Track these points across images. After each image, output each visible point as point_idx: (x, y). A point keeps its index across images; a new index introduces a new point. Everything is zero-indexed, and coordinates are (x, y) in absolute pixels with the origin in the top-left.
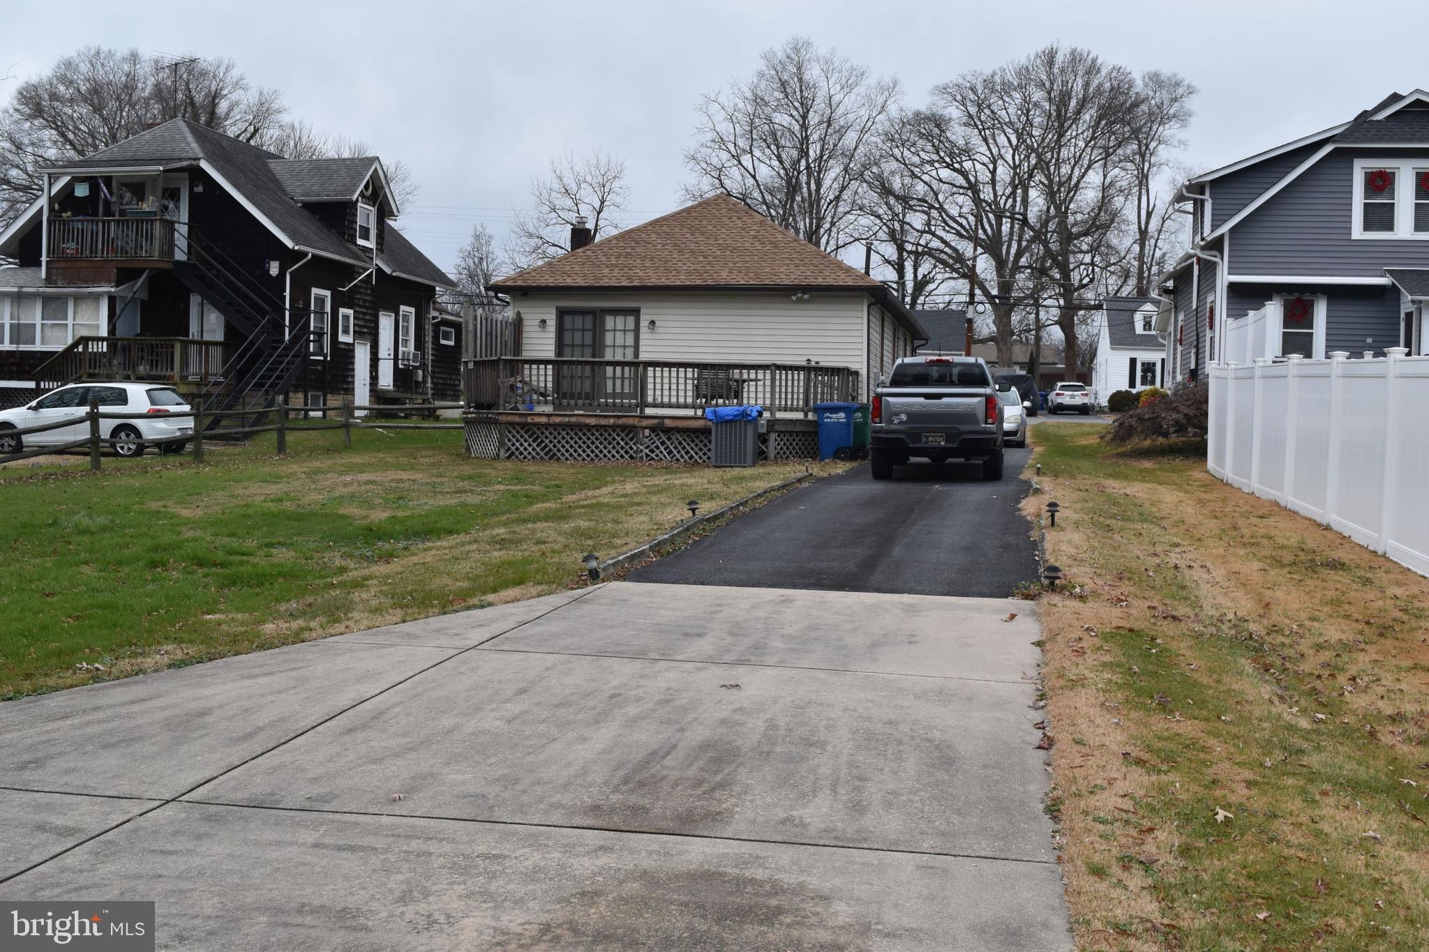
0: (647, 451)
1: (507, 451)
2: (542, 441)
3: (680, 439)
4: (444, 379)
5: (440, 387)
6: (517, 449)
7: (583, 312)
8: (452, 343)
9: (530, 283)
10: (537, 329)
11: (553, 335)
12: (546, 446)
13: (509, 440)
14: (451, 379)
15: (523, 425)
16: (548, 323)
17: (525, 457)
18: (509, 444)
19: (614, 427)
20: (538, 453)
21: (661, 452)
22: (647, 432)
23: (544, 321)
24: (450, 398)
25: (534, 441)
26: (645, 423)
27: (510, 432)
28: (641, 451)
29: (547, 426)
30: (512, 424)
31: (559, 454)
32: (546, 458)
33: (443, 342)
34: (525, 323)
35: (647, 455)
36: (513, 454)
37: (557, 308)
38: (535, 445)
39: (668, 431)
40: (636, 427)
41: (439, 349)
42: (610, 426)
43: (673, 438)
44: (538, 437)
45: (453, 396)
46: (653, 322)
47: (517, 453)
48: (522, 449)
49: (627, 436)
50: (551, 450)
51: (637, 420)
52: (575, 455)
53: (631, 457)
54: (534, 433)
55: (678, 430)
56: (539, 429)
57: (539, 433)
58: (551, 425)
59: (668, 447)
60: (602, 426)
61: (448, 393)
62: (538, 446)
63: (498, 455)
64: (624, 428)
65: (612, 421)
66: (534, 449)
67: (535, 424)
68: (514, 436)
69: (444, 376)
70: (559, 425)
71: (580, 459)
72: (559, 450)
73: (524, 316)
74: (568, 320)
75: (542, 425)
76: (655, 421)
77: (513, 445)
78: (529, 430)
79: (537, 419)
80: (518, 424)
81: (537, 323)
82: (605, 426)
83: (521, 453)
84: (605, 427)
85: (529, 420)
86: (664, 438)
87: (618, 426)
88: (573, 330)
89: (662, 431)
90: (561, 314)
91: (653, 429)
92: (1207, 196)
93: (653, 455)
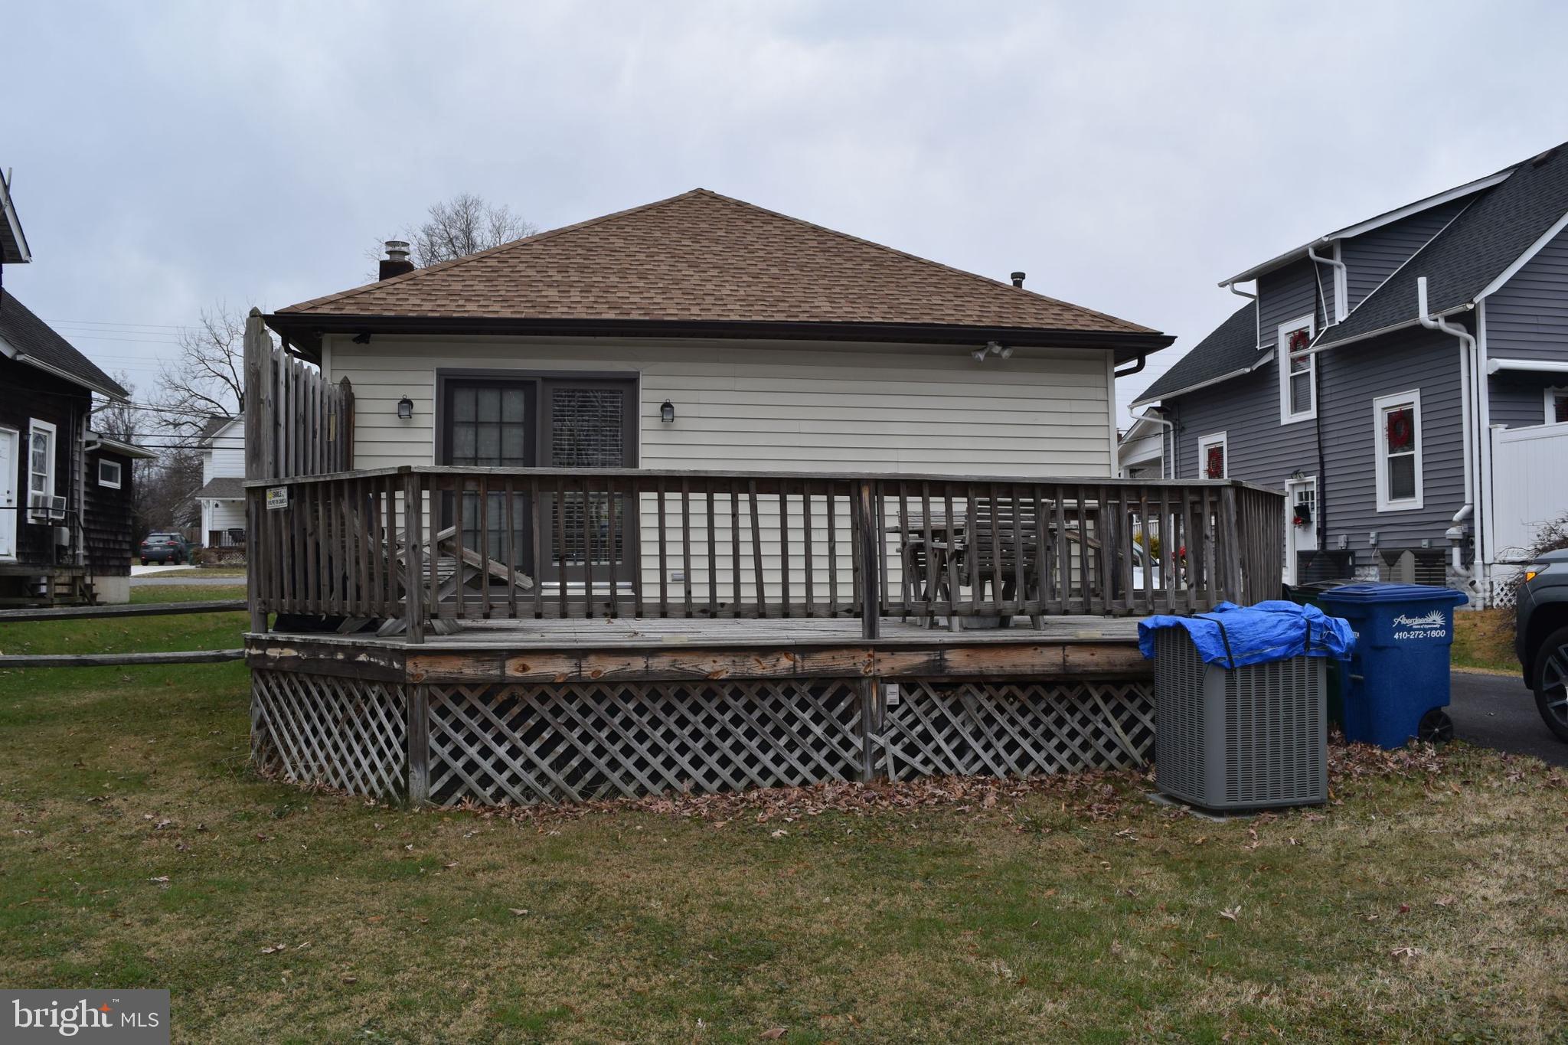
0: (897, 750)
1: (436, 775)
2: (557, 738)
3: (989, 706)
4: (104, 541)
5: (98, 554)
6: (471, 767)
7: (501, 383)
8: (117, 486)
9: (375, 311)
10: (394, 420)
11: (430, 436)
12: (572, 751)
13: (443, 740)
14: (115, 541)
15: (489, 690)
16: (417, 406)
17: (500, 794)
18: (444, 752)
19: (789, 683)
20: (542, 778)
21: (938, 750)
22: (893, 693)
23: (407, 403)
24: (114, 571)
25: (528, 739)
26: (889, 664)
27: (443, 712)
28: (882, 751)
29: (570, 688)
30: (453, 687)
31: (615, 777)
32: (574, 791)
33: (102, 483)
34: (360, 406)
35: (899, 764)
36: (456, 782)
37: (440, 373)
38: (531, 750)
39: (952, 685)
40: (860, 678)
41: (96, 493)
42: (776, 680)
43: (969, 702)
44: (542, 725)
45: (118, 567)
46: (667, 407)
47: (471, 780)
48: (487, 765)
49: (831, 705)
50: (586, 765)
51: (863, 657)
52: (670, 775)
53: (849, 773)
54: (529, 711)
55: (981, 681)
56: (543, 698)
57: (544, 711)
58: (585, 684)
59: (955, 734)
60: (750, 681)
61: (112, 563)
62: (542, 753)
63: (403, 791)
64: (819, 683)
65: (785, 663)
66: (529, 765)
67: (529, 685)
68: (457, 726)
69: (105, 537)
70: (612, 682)
71: (686, 786)
72: (614, 764)
73: (357, 391)
74: (464, 403)
75: (556, 686)
76: (919, 659)
77: (457, 753)
78: (512, 701)
79: (540, 668)
80: (472, 685)
81: (393, 406)
82: (763, 679)
83: (486, 781)
84: (763, 685)
85: (512, 669)
86: (944, 708)
87: (802, 679)
88: (477, 424)
89: (936, 687)
90: (450, 386)
91: (908, 683)
92: (1337, 260)
93: (916, 762)
